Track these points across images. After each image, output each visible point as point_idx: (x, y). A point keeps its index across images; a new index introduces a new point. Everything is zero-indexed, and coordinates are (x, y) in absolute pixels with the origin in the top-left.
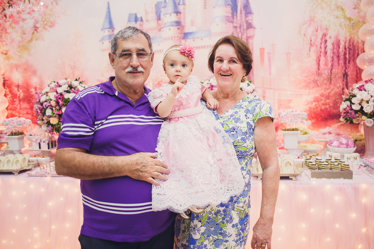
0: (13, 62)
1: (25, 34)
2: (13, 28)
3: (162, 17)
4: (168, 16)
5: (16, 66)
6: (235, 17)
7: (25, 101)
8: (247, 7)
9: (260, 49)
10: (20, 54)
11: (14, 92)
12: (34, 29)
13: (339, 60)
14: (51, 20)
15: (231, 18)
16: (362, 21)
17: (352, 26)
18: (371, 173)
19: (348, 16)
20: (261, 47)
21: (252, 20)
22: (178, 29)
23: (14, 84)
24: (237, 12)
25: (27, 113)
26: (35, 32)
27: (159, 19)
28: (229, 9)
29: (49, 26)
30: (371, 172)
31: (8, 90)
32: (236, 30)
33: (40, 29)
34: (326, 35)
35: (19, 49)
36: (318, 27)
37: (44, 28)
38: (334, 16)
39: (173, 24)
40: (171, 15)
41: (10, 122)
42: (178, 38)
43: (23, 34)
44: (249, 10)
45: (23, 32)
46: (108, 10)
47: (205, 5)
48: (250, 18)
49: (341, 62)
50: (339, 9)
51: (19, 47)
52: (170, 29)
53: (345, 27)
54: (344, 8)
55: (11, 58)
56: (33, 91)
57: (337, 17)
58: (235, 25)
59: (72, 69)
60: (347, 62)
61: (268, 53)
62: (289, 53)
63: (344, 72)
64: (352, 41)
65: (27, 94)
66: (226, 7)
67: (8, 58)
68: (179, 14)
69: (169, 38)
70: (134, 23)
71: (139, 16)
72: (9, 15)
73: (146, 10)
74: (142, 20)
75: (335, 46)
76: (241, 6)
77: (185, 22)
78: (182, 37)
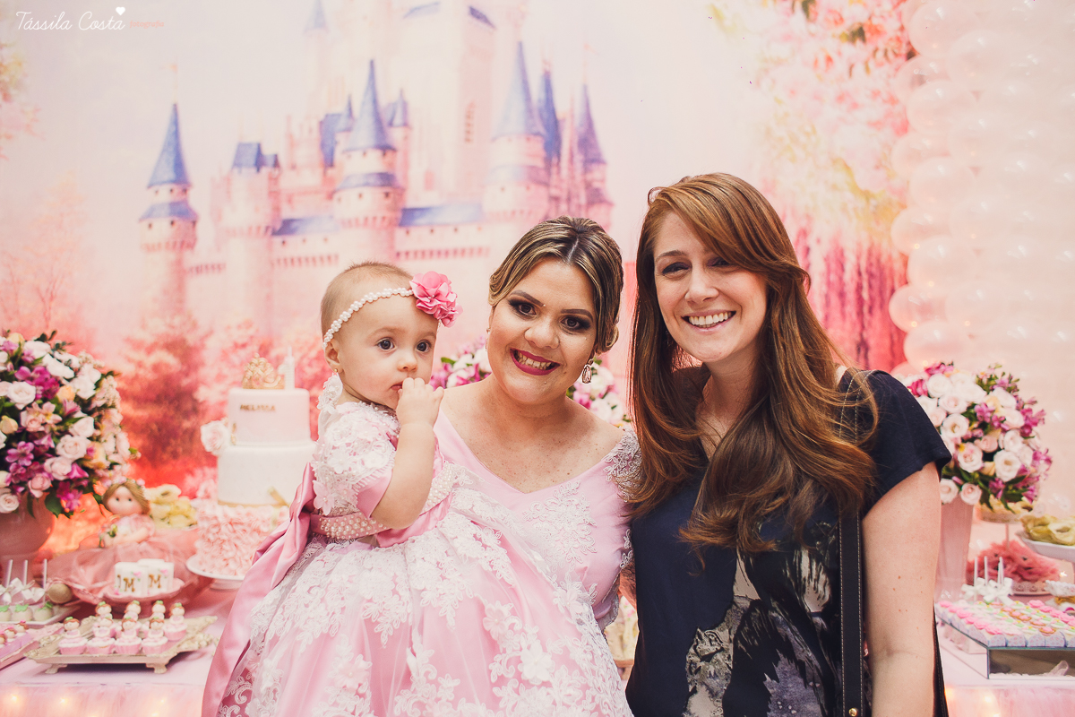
3: (338, 157)
4: (357, 156)
6: (554, 170)
8: (587, 142)
13: (843, 305)
15: (543, 174)
16: (898, 202)
17: (874, 213)
18: (960, 649)
19: (863, 187)
21: (603, 181)
22: (387, 195)
24: (559, 155)
27: (329, 162)
28: (538, 146)
30: (960, 646)
32: (557, 207)
34: (808, 232)
38: (825, 182)
39: (372, 180)
40: (365, 154)
42: (386, 223)
44: (595, 152)
46: (174, 129)
47: (468, 132)
48: (596, 174)
49: (851, 309)
50: (838, 167)
52: (360, 196)
53: (857, 215)
54: (849, 164)
57: (834, 187)
58: (554, 192)
59: (43, 300)
60: (866, 309)
63: (858, 339)
64: (874, 252)
66: (528, 139)
68: (389, 154)
69: (357, 220)
70: (254, 170)
71: (268, 151)
73: (291, 136)
74: (276, 164)
75: (833, 266)
76: (571, 141)
77: (405, 177)
78: (396, 219)
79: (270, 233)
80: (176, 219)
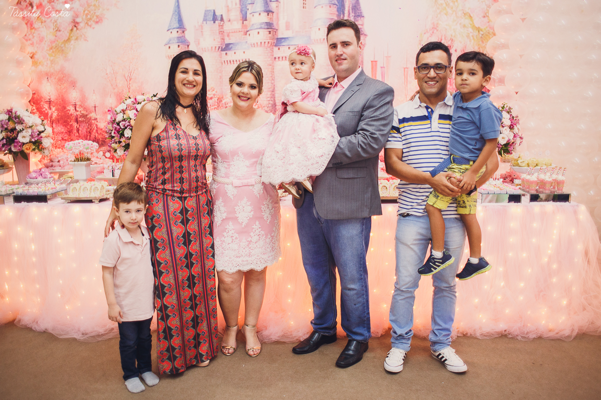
0: (43, 69)
1: (60, 31)
2: (42, 22)
3: (249, 16)
4: (257, 15)
5: (47, 74)
7: (59, 123)
8: (356, 8)
9: (372, 61)
10: (52, 58)
11: (44, 109)
12: (73, 24)
14: (97, 14)
16: (493, 33)
17: (481, 37)
19: (477, 26)
20: (373, 60)
21: (362, 25)
22: (270, 32)
23: (42, 99)
25: (63, 139)
26: (75, 29)
27: (245, 18)
28: (334, 9)
29: (94, 21)
31: (34, 108)
33: (82, 25)
34: (452, 47)
35: (51, 51)
36: (442, 36)
37: (87, 23)
38: (460, 24)
39: (263, 26)
40: (260, 14)
41: (76, 145)
42: (269, 45)
43: (57, 31)
44: (360, 12)
45: (57, 29)
46: (177, 4)
47: (304, 4)
50: (467, 16)
51: (51, 49)
52: (259, 33)
53: (473, 39)
54: (472, 15)
55: (40, 63)
56: (71, 109)
57: (464, 26)
59: (127, 80)
61: (381, 67)
62: (407, 68)
65: (63, 114)
66: (330, 6)
67: (35, 64)
68: (270, 14)
69: (257, 43)
70: (213, 22)
71: (218, 14)
72: (36, 4)
73: (228, 6)
74: (222, 19)
76: (349, 7)
77: (278, 24)
78: (274, 43)
79: (220, 49)
80: (180, 44)
